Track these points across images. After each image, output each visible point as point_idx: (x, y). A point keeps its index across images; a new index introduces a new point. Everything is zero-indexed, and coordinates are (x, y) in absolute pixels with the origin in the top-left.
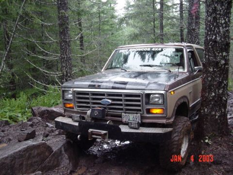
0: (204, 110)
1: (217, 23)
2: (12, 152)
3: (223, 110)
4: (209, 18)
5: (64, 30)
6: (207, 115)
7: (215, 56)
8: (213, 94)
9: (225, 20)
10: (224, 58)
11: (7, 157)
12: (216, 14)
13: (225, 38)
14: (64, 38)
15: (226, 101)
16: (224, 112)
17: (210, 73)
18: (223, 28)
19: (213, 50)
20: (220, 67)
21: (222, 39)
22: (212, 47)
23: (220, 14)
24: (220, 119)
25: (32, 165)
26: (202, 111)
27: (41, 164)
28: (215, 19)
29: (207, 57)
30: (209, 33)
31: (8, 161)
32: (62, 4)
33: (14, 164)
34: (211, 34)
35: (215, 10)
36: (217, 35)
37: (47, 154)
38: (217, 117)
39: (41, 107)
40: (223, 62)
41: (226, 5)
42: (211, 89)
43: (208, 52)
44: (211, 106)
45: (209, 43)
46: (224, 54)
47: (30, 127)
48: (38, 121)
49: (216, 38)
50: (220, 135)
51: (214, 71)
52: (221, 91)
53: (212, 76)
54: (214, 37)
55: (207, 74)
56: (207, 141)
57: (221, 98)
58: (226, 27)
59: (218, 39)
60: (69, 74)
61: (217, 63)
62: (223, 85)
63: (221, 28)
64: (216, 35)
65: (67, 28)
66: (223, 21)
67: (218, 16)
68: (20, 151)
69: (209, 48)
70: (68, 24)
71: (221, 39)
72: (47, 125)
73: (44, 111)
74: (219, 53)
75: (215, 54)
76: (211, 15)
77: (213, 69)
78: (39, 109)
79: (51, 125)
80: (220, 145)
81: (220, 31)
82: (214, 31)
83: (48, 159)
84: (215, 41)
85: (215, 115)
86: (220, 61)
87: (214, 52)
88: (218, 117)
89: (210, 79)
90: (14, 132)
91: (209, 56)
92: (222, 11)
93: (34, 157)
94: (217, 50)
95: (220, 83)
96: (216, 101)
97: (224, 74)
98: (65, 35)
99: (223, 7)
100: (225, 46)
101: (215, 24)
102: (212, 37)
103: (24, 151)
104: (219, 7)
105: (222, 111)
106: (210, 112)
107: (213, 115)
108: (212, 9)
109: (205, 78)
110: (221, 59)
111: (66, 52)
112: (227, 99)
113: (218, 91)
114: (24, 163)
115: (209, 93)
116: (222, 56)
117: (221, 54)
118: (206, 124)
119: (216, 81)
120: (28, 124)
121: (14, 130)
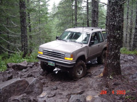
0: (108, 61)
1: (115, 16)
2: (9, 84)
4: (111, 13)
5: (23, 20)
6: (110, 63)
7: (114, 33)
8: (113, 53)
9: (119, 14)
10: (118, 34)
11: (7, 86)
12: (114, 11)
13: (119, 23)
14: (23, 24)
15: (120, 56)
16: (119, 62)
18: (118, 18)
19: (113, 29)
20: (116, 39)
21: (118, 24)
22: (112, 28)
23: (116, 11)
24: (117, 66)
25: (19, 91)
26: (107, 62)
27: (24, 90)
28: (114, 13)
29: (110, 33)
30: (111, 21)
31: (7, 89)
32: (22, 5)
33: (11, 90)
34: (112, 21)
35: (114, 9)
37: (26, 85)
39: (12, 63)
40: (118, 36)
41: (119, 7)
42: (112, 50)
43: (110, 30)
44: (112, 59)
45: (110, 26)
46: (119, 32)
47: (8, 74)
48: (12, 71)
49: (114, 23)
50: (117, 74)
51: (113, 40)
52: (117, 51)
53: (112, 43)
54: (113, 23)
55: (110, 42)
56: (110, 77)
57: (117, 54)
58: (119, 18)
59: (115, 24)
60: (26, 45)
61: (115, 36)
62: (118, 48)
63: (117, 18)
64: (114, 22)
65: (25, 18)
66: (118, 15)
67: (115, 12)
68: (13, 83)
69: (111, 29)
70: (25, 16)
71: (117, 24)
72: (18, 73)
73: (15, 65)
74: (116, 31)
75: (114, 32)
76: (112, 12)
77: (113, 39)
78: (11, 64)
79: (20, 73)
80: (117, 79)
81: (116, 20)
82: (113, 20)
83: (27, 88)
84: (114, 25)
85: (114, 64)
88: (116, 64)
89: (111, 45)
91: (111, 33)
92: (117, 9)
93: (20, 87)
95: (117, 47)
96: (114, 56)
97: (118, 42)
98: (24, 22)
99: (118, 8)
100: (119, 28)
101: (114, 16)
102: (112, 23)
103: (15, 83)
104: (116, 8)
105: (117, 61)
106: (112, 62)
107: (113, 64)
108: (112, 8)
109: (108, 44)
110: (117, 34)
111: (24, 32)
113: (116, 51)
114: (16, 90)
115: (111, 52)
116: (117, 33)
117: (117, 32)
118: (110, 69)
119: (114, 46)
120: (6, 72)
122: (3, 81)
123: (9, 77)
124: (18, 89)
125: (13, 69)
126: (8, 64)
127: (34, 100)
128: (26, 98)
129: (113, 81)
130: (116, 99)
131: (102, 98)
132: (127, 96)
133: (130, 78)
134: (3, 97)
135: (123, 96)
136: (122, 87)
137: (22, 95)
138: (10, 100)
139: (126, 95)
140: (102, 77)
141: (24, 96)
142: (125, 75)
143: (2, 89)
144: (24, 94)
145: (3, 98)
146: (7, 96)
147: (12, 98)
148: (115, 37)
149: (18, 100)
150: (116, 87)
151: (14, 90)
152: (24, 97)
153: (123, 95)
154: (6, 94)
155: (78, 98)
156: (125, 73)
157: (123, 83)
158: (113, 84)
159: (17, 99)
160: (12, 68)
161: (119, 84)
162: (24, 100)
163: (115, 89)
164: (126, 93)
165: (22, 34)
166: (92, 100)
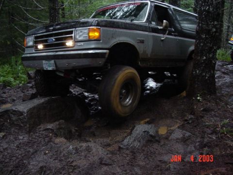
0: (196, 72)
3: (212, 72)
6: (199, 76)
7: (208, 25)
8: (205, 58)
10: (214, 26)
13: (217, 9)
14: (53, 6)
15: (215, 64)
16: (213, 74)
17: (203, 39)
19: (206, 19)
20: (211, 35)
21: (215, 10)
22: (205, 17)
24: (209, 80)
25: (53, 116)
26: (194, 73)
27: (60, 115)
29: (200, 25)
30: (203, 4)
31: (35, 111)
33: (40, 114)
34: (205, 5)
36: (211, 6)
38: (207, 78)
40: (214, 30)
42: (202, 53)
43: (202, 21)
44: (202, 68)
45: (202, 14)
46: (216, 23)
47: (31, 89)
49: (209, 9)
50: (209, 93)
51: (206, 38)
52: (211, 56)
53: (204, 42)
55: (200, 40)
56: (198, 98)
57: (211, 61)
59: (211, 9)
61: (210, 30)
62: (213, 50)
64: (209, 6)
68: (43, 103)
69: (203, 17)
71: (213, 10)
74: (211, 22)
75: (208, 23)
77: (205, 36)
80: (209, 101)
81: (213, 3)
82: (208, 2)
84: (208, 11)
85: (206, 76)
86: (212, 29)
87: (207, 21)
89: (202, 44)
90: (15, 94)
91: (202, 24)
93: (53, 109)
94: (209, 20)
95: (211, 48)
96: (206, 64)
97: (214, 41)
98: (54, 2)
100: (217, 16)
102: (206, 7)
103: (46, 104)
106: (201, 74)
107: (203, 76)
109: (198, 44)
111: (55, 19)
112: (216, 62)
113: (209, 55)
114: (47, 114)
115: (201, 57)
116: (213, 25)
118: (197, 84)
119: (207, 46)
120: (28, 86)
121: (14, 92)
122: (24, 101)
123: (32, 94)
126: (30, 72)
127: (76, 130)
128: (63, 126)
129: (201, 104)
130: (205, 132)
131: (184, 131)
132: (224, 129)
133: (230, 100)
134: (29, 124)
135: (218, 129)
136: (217, 115)
137: (57, 123)
138: (40, 130)
139: (222, 127)
140: (184, 97)
141: (62, 124)
142: (222, 96)
143: (27, 112)
144: (61, 121)
145: (28, 126)
146: (34, 123)
147: (42, 127)
148: (208, 32)
149: (51, 129)
150: (207, 115)
151: (45, 114)
152: (62, 126)
154: (33, 120)
155: (146, 130)
156: (223, 92)
157: (219, 109)
158: (202, 109)
161: (212, 110)
162: (61, 130)
163: (205, 118)
164: (222, 124)
165: (51, 22)
166: (167, 133)
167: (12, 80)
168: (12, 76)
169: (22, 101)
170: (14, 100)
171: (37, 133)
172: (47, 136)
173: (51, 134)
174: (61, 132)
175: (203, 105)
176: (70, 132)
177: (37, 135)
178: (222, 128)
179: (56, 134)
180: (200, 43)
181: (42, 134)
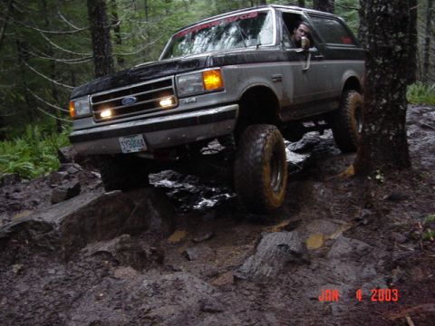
0: (370, 128)
3: (400, 126)
6: (376, 135)
7: (386, 39)
8: (385, 101)
10: (399, 41)
13: (400, 9)
14: (99, 24)
15: (405, 111)
16: (402, 130)
17: (379, 66)
19: (383, 29)
20: (394, 57)
21: (397, 11)
22: (380, 25)
24: (396, 141)
25: (108, 228)
26: (367, 130)
27: (122, 225)
29: (372, 40)
30: (375, 2)
33: (84, 225)
34: (378, 3)
36: (389, 5)
37: (127, 210)
38: (391, 138)
40: (399, 48)
42: (380, 93)
43: (374, 32)
44: (381, 120)
45: (374, 19)
46: (401, 35)
47: (66, 181)
48: (76, 170)
49: (386, 9)
50: (398, 166)
51: (384, 63)
52: (396, 96)
53: (381, 72)
54: (384, 7)
55: (373, 69)
56: (378, 177)
57: (398, 106)
59: (390, 10)
61: (390, 50)
62: (399, 85)
65: (103, 4)
69: (376, 26)
71: (394, 11)
72: (94, 175)
74: (392, 34)
75: (385, 36)
77: (383, 60)
78: (71, 150)
80: (399, 182)
83: (129, 219)
84: (385, 15)
85: (389, 136)
86: (394, 47)
87: (384, 32)
88: (394, 137)
89: (377, 76)
90: (37, 191)
91: (375, 38)
93: (109, 215)
94: (388, 30)
95: (395, 83)
96: (388, 113)
97: (400, 68)
98: (99, 18)
100: (402, 22)
102: (381, 7)
103: (95, 205)
105: (398, 128)
106: (380, 131)
107: (385, 136)
109: (369, 76)
110: (396, 43)
111: (104, 49)
112: (406, 109)
113: (392, 95)
114: (98, 224)
115: (377, 100)
116: (396, 38)
117: (395, 35)
118: (374, 151)
119: (388, 79)
120: (60, 176)
121: (36, 188)
122: (54, 203)
123: (69, 189)
124: (105, 222)
125: (78, 166)
126: (62, 150)
127: (154, 252)
128: (129, 246)
129: (384, 187)
130: (394, 240)
131: (355, 241)
132: (429, 231)
134: (66, 246)
135: (417, 232)
136: (414, 206)
137: (118, 240)
138: (86, 255)
139: (426, 227)
140: (352, 177)
141: (125, 242)
142: (423, 169)
143: (61, 224)
144: (124, 236)
145: (63, 248)
146: (74, 243)
147: (90, 248)
148: (388, 53)
149: (107, 253)
150: (396, 207)
151: (94, 226)
152: (125, 245)
153: (416, 230)
154: (72, 237)
155: (284, 242)
156: (423, 163)
157: (418, 195)
158: (386, 197)
159: (105, 249)
160: (76, 162)
161: (406, 198)
162: (125, 254)
163: (393, 213)
164: (424, 223)
165: (95, 54)
166: (323, 245)
167: (31, 166)
168: (30, 158)
169: (50, 203)
170: (36, 203)
171: (80, 261)
172: (99, 266)
173: (107, 262)
174: (125, 257)
175: (387, 190)
176: (142, 254)
177: (81, 264)
178: (425, 230)
179: (116, 261)
180: (373, 74)
181: (90, 263)
